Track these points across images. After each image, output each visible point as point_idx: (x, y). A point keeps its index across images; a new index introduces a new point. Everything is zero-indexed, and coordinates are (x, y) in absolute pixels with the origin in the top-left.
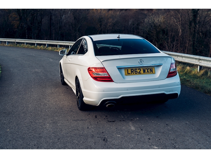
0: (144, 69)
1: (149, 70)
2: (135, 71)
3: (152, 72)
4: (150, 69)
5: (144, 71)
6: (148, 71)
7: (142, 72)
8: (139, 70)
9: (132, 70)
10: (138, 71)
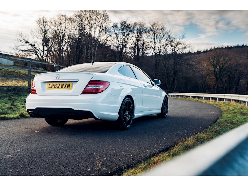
0: (63, 84)
1: (67, 86)
2: (55, 86)
3: (69, 88)
4: (68, 84)
5: (62, 86)
6: (65, 86)
7: (60, 87)
8: (59, 85)
9: (53, 85)
10: (57, 85)
